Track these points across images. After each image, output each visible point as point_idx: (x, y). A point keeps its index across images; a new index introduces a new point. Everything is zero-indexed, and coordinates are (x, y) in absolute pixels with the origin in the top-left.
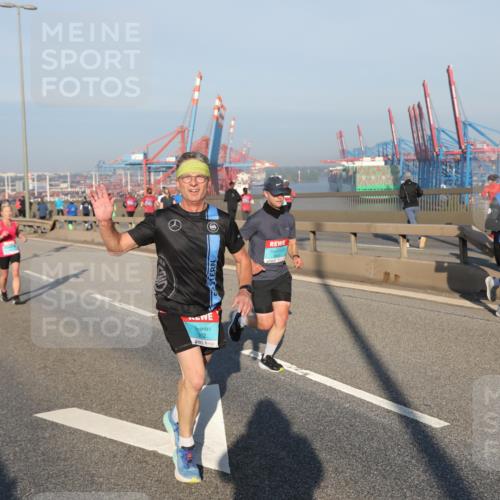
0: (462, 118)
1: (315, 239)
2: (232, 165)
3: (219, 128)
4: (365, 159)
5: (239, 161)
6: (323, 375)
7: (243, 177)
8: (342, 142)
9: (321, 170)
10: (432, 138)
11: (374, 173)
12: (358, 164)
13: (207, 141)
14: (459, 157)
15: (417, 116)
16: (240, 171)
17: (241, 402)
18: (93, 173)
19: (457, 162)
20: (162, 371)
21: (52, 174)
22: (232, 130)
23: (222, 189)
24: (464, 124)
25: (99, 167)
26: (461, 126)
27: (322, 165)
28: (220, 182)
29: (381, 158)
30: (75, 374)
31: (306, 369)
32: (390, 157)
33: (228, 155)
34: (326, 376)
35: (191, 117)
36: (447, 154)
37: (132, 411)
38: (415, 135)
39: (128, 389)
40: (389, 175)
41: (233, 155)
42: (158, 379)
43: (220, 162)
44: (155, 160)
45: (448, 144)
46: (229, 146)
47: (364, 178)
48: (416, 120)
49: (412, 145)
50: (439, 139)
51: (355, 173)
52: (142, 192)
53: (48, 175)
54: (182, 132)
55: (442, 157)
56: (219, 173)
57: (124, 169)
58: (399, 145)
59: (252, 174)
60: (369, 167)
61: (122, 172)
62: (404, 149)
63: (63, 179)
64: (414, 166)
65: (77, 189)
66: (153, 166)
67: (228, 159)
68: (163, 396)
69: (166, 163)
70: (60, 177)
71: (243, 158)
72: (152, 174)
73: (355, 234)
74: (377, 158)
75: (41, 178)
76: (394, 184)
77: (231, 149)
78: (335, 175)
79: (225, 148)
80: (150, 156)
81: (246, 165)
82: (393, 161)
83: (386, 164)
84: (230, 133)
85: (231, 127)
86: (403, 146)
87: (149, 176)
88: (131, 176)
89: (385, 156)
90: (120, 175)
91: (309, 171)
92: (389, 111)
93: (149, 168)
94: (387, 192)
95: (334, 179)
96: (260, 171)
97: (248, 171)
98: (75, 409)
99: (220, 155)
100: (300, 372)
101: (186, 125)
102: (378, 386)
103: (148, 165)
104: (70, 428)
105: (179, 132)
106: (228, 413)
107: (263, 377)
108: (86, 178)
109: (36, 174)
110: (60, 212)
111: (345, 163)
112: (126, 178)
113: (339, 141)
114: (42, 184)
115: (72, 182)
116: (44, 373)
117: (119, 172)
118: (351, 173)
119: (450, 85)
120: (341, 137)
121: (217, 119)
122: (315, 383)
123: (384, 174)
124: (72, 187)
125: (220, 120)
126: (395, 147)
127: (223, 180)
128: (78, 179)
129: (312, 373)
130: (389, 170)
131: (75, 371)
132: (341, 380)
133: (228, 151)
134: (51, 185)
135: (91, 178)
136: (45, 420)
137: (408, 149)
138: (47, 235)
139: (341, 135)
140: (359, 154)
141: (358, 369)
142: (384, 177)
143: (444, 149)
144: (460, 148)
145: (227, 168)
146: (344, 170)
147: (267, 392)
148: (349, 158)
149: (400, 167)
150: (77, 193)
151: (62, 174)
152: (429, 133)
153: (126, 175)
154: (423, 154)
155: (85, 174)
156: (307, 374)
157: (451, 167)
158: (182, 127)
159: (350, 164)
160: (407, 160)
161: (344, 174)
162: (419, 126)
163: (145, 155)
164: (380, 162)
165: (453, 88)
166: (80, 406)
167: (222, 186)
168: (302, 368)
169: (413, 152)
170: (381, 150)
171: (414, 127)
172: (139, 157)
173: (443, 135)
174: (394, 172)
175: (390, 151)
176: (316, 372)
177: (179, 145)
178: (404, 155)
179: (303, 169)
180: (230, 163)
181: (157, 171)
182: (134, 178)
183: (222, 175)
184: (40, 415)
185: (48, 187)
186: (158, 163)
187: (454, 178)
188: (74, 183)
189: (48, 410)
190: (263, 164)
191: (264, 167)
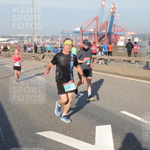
2: (118, 33)
3: (113, 17)
5: (121, 31)
7: (122, 38)
13: (107, 23)
16: (121, 35)
17: (120, 133)
18: (60, 35)
20: (87, 118)
21: (43, 36)
22: (118, 18)
23: (113, 43)
25: (62, 33)
28: (112, 40)
30: (52, 117)
33: (116, 29)
35: (101, 13)
37: (75, 134)
39: (73, 124)
41: (118, 29)
42: (85, 121)
43: (112, 31)
44: (85, 31)
46: (117, 25)
52: (79, 44)
53: (42, 36)
54: (97, 19)
56: (112, 36)
57: (72, 34)
59: (126, 37)
61: (72, 35)
63: (48, 38)
65: (53, 42)
66: (84, 33)
67: (116, 31)
68: (88, 128)
69: (90, 32)
70: (46, 37)
71: (122, 30)
72: (84, 36)
75: (38, 37)
77: (117, 26)
79: (115, 25)
80: (83, 29)
81: (124, 33)
84: (117, 19)
85: (118, 16)
87: (83, 37)
88: (75, 37)
90: (71, 36)
93: (83, 34)
96: (129, 36)
97: (124, 35)
98: (52, 131)
99: (112, 29)
101: (98, 16)
103: (82, 33)
104: (50, 139)
105: (95, 19)
106: (115, 138)
107: (130, 123)
108: (56, 37)
109: (37, 35)
110: (49, 51)
112: (73, 38)
114: (39, 39)
115: (51, 39)
116: (39, 116)
117: (70, 35)
121: (112, 13)
124: (51, 41)
125: (113, 13)
127: (114, 39)
128: (53, 38)
131: (52, 116)
133: (116, 27)
134: (42, 40)
135: (59, 37)
136: (40, 135)
138: (41, 60)
145: (115, 34)
147: (132, 130)
150: (53, 43)
151: (47, 36)
153: (73, 36)
155: (56, 36)
158: (97, 16)
163: (81, 28)
166: (54, 131)
167: (113, 42)
172: (78, 29)
177: (96, 24)
180: (117, 32)
181: (86, 35)
182: (76, 38)
183: (113, 37)
184: (38, 133)
185: (41, 41)
186: (86, 32)
188: (52, 39)
189: (41, 131)
190: (131, 32)
191: (131, 34)
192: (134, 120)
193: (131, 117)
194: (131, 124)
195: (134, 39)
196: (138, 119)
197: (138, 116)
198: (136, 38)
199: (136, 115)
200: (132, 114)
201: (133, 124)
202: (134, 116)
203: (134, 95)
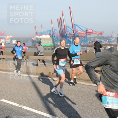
0: (74, 23)
1: (26, 62)
4: (44, 35)
5: (1, 35)
6: (28, 107)
7: (2, 40)
8: (36, 30)
9: (29, 38)
10: (65, 29)
11: (46, 40)
12: (41, 37)
14: (73, 35)
15: (60, 22)
16: (1, 38)
19: (73, 37)
24: (75, 25)
26: (74, 25)
27: (30, 37)
29: (49, 35)
31: (22, 105)
32: (52, 35)
34: (29, 107)
36: (69, 34)
38: (60, 28)
40: (51, 41)
45: (69, 31)
47: (43, 41)
48: (60, 23)
49: (59, 31)
50: (67, 30)
51: (40, 40)
55: (68, 35)
58: (54, 31)
59: (6, 40)
60: (45, 38)
62: (56, 32)
64: (59, 38)
71: (3, 34)
73: (40, 60)
74: (47, 35)
76: (53, 44)
78: (34, 40)
81: (4, 36)
82: (52, 36)
83: (50, 37)
86: (56, 31)
89: (50, 34)
91: (25, 39)
92: (51, 20)
94: (51, 46)
95: (33, 42)
96: (8, 39)
97: (4, 38)
100: (20, 106)
102: (46, 110)
107: (7, 108)
111: (37, 37)
113: (35, 29)
118: (39, 40)
119: (70, 12)
120: (36, 28)
122: (25, 110)
123: (50, 40)
126: (53, 31)
129: (24, 106)
130: (51, 39)
132: (34, 108)
137: (57, 32)
139: (36, 27)
140: (41, 34)
141: (40, 104)
142: (50, 41)
143: (69, 33)
144: (74, 32)
146: (37, 39)
148: (39, 35)
149: (55, 38)
152: (64, 27)
154: (62, 34)
156: (22, 107)
157: (71, 38)
159: (38, 37)
160: (57, 36)
161: (37, 40)
162: (61, 25)
164: (48, 36)
165: (71, 13)
168: (21, 105)
169: (59, 33)
170: (49, 32)
171: (59, 25)
173: (68, 28)
174: (53, 40)
175: (52, 33)
176: (25, 106)
178: (56, 34)
179: (23, 38)
187: (72, 42)
190: (9, 36)
191: (10, 37)
192: (11, 106)
193: (9, 104)
194: (9, 109)
195: (12, 41)
196: (14, 105)
197: (14, 102)
198: (13, 40)
199: (12, 102)
200: (9, 101)
201: (10, 109)
202: (11, 102)
203: (12, 86)
